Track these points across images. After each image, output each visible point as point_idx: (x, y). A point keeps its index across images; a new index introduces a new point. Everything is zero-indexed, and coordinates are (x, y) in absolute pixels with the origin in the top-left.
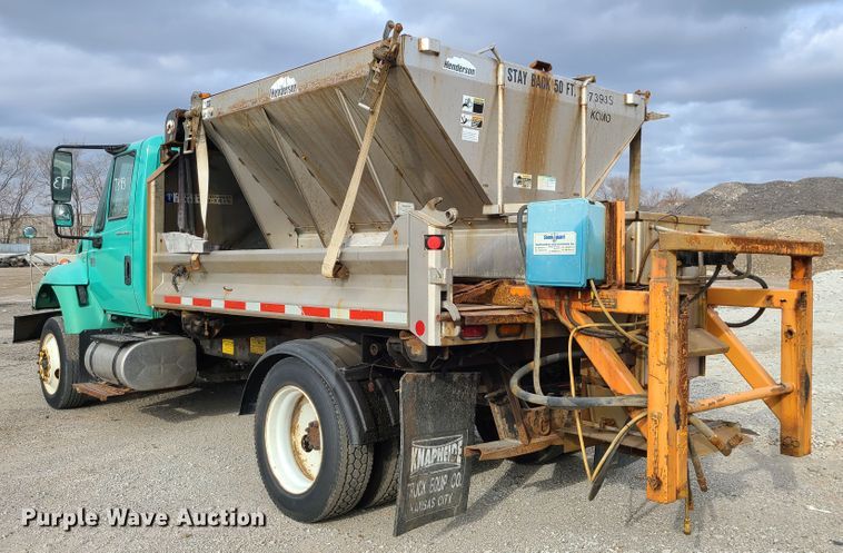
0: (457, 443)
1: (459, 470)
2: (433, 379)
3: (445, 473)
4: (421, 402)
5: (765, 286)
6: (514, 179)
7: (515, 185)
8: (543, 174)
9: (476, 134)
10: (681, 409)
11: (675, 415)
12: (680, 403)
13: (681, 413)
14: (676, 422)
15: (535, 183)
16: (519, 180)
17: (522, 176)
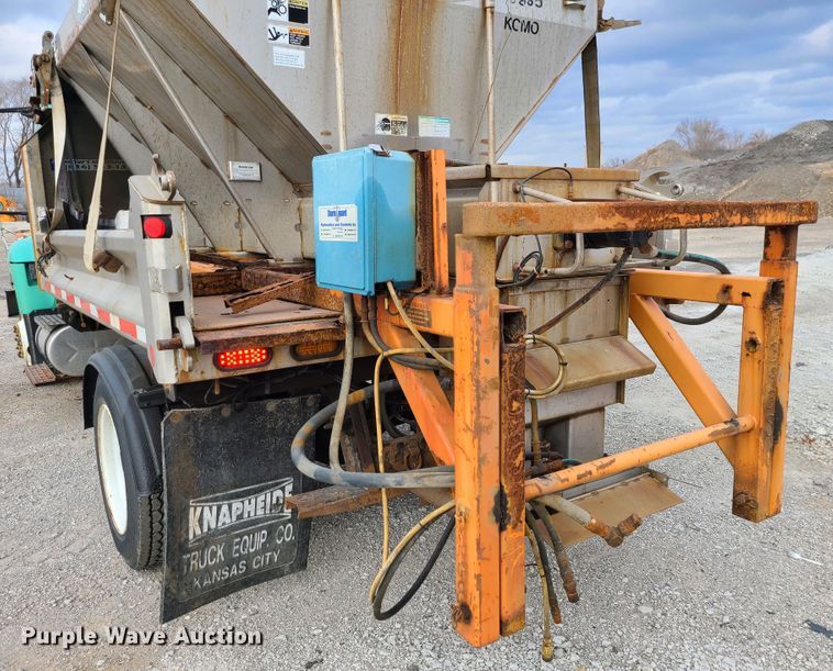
0: (283, 489)
1: (289, 521)
2: (226, 412)
3: (261, 529)
4: (204, 447)
5: (724, 271)
6: (377, 123)
7: (379, 132)
8: (427, 114)
9: (299, 56)
10: (508, 499)
11: (495, 511)
12: (506, 491)
13: (509, 506)
14: (497, 521)
15: (413, 128)
16: (386, 124)
17: (390, 118)
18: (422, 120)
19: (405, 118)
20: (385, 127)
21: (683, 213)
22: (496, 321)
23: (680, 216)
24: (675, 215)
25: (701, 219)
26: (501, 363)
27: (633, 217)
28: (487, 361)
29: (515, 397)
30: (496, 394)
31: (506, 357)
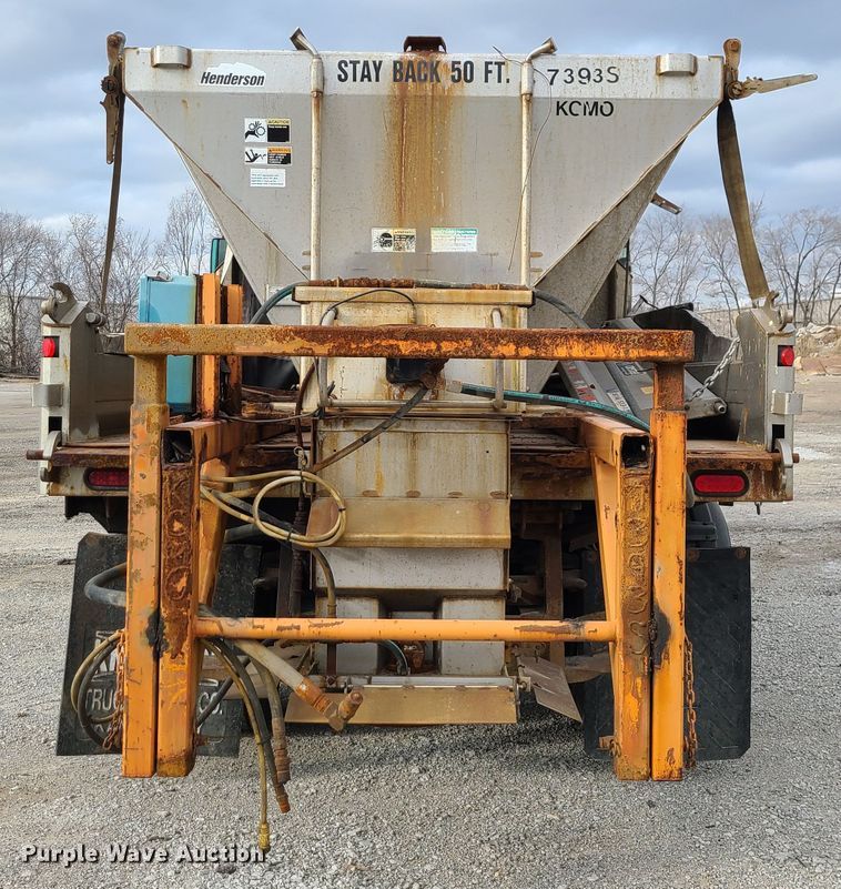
6: (374, 239)
7: (377, 248)
8: (445, 226)
9: (279, 175)
10: (166, 624)
11: (148, 633)
12: (164, 614)
13: (166, 631)
14: (150, 644)
15: (424, 242)
16: (386, 239)
17: (391, 232)
18: (436, 234)
19: (413, 232)
20: (384, 244)
21: (405, 340)
22: (155, 437)
23: (400, 343)
24: (391, 342)
25: (439, 348)
26: (161, 480)
27: (322, 342)
28: (143, 476)
29: (176, 517)
30: (153, 510)
31: (165, 474)
